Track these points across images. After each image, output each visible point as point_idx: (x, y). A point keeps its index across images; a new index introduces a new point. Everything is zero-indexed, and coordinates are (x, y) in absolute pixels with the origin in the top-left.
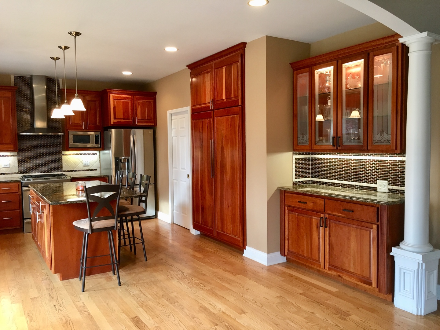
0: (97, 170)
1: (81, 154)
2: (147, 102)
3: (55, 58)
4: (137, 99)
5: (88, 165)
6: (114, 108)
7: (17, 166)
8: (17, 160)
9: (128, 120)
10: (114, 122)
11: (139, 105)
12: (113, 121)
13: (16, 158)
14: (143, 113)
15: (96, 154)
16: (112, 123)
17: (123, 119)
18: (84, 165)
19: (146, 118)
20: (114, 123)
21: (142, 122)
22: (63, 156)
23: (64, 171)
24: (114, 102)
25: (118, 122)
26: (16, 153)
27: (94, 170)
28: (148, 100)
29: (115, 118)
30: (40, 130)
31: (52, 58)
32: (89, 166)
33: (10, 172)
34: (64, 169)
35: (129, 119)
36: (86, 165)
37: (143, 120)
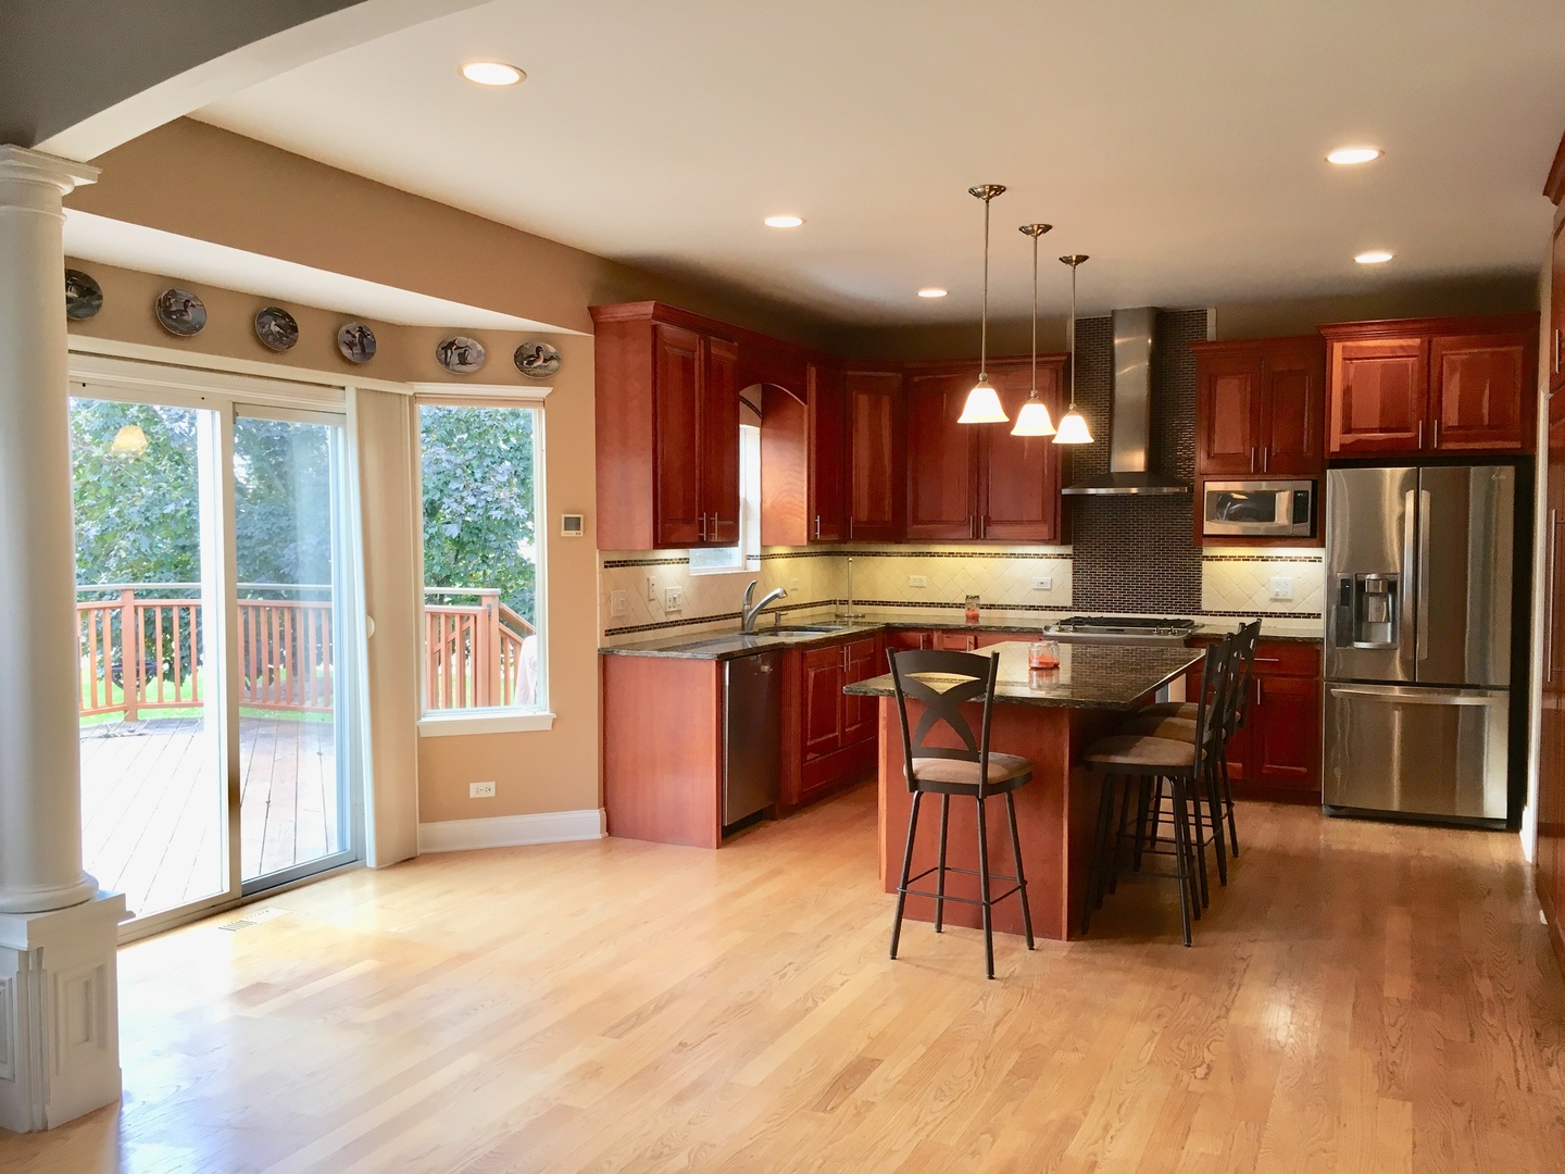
0: (1319, 616)
1: (1264, 559)
2: (1493, 354)
3: (1074, 258)
4: (1446, 350)
5: (1288, 597)
6: (1347, 392)
7: (1071, 586)
8: (1071, 570)
9: (1399, 435)
10: (1343, 442)
11: (1453, 371)
12: (1336, 440)
13: (1069, 563)
14: (1468, 403)
15: (1319, 559)
16: (1335, 447)
17: (1382, 430)
18: (1273, 596)
19: (1482, 418)
20: (1342, 446)
21: (1467, 439)
22: (1205, 564)
23: (1206, 613)
24: (1345, 369)
25: (1358, 441)
26: (1068, 550)
27: (1309, 616)
28: (1496, 349)
29: (1347, 429)
30: (1130, 478)
31: (1066, 260)
32: (1290, 600)
33: (1052, 605)
34: (1205, 607)
35: (1407, 430)
36: (1279, 597)
37: (1468, 427)
